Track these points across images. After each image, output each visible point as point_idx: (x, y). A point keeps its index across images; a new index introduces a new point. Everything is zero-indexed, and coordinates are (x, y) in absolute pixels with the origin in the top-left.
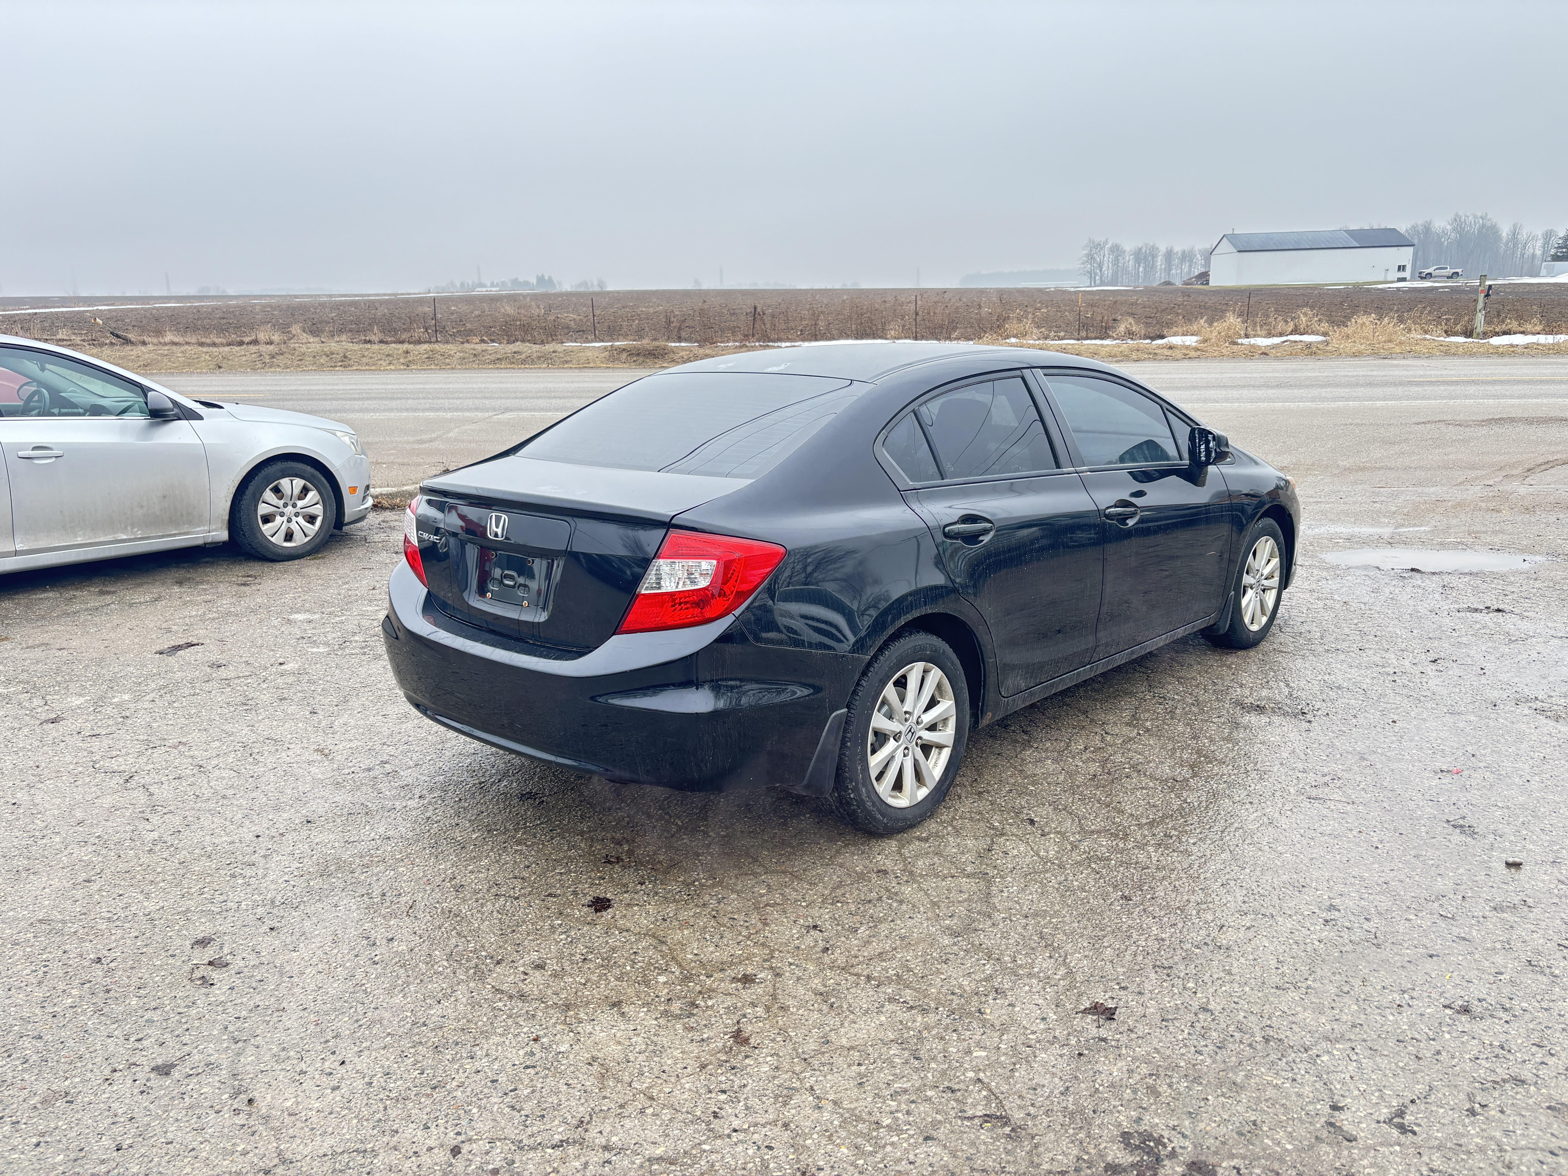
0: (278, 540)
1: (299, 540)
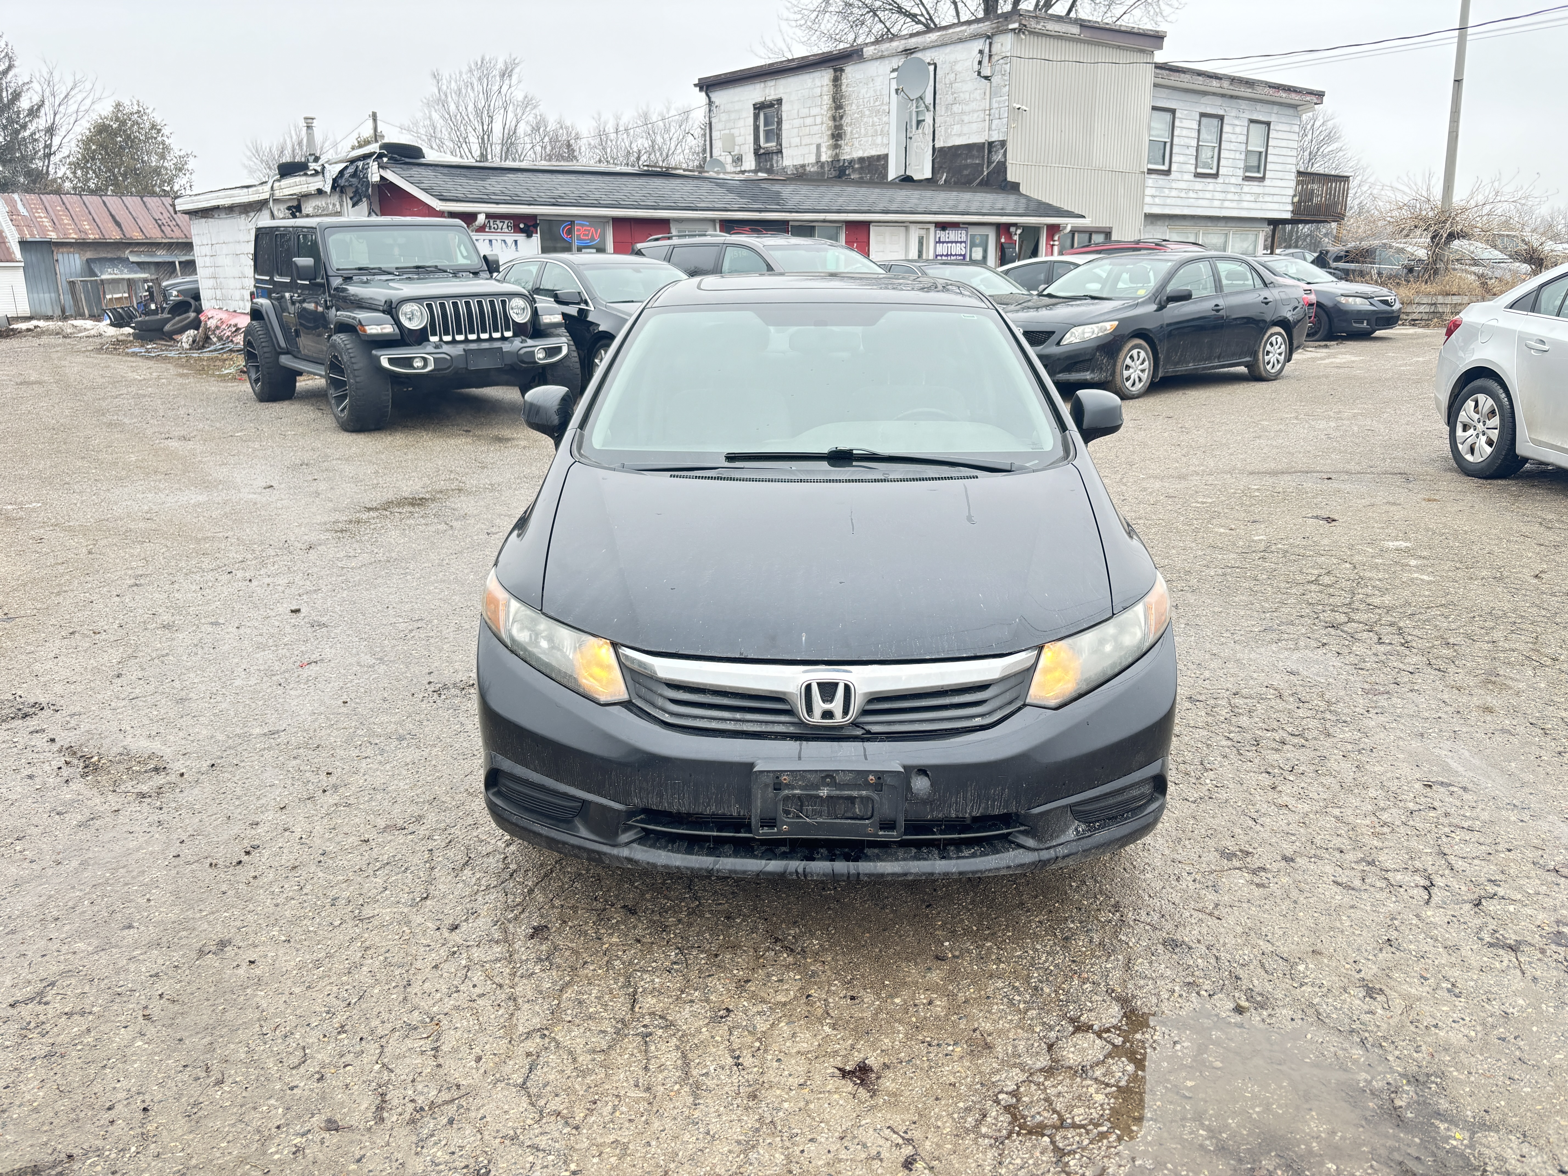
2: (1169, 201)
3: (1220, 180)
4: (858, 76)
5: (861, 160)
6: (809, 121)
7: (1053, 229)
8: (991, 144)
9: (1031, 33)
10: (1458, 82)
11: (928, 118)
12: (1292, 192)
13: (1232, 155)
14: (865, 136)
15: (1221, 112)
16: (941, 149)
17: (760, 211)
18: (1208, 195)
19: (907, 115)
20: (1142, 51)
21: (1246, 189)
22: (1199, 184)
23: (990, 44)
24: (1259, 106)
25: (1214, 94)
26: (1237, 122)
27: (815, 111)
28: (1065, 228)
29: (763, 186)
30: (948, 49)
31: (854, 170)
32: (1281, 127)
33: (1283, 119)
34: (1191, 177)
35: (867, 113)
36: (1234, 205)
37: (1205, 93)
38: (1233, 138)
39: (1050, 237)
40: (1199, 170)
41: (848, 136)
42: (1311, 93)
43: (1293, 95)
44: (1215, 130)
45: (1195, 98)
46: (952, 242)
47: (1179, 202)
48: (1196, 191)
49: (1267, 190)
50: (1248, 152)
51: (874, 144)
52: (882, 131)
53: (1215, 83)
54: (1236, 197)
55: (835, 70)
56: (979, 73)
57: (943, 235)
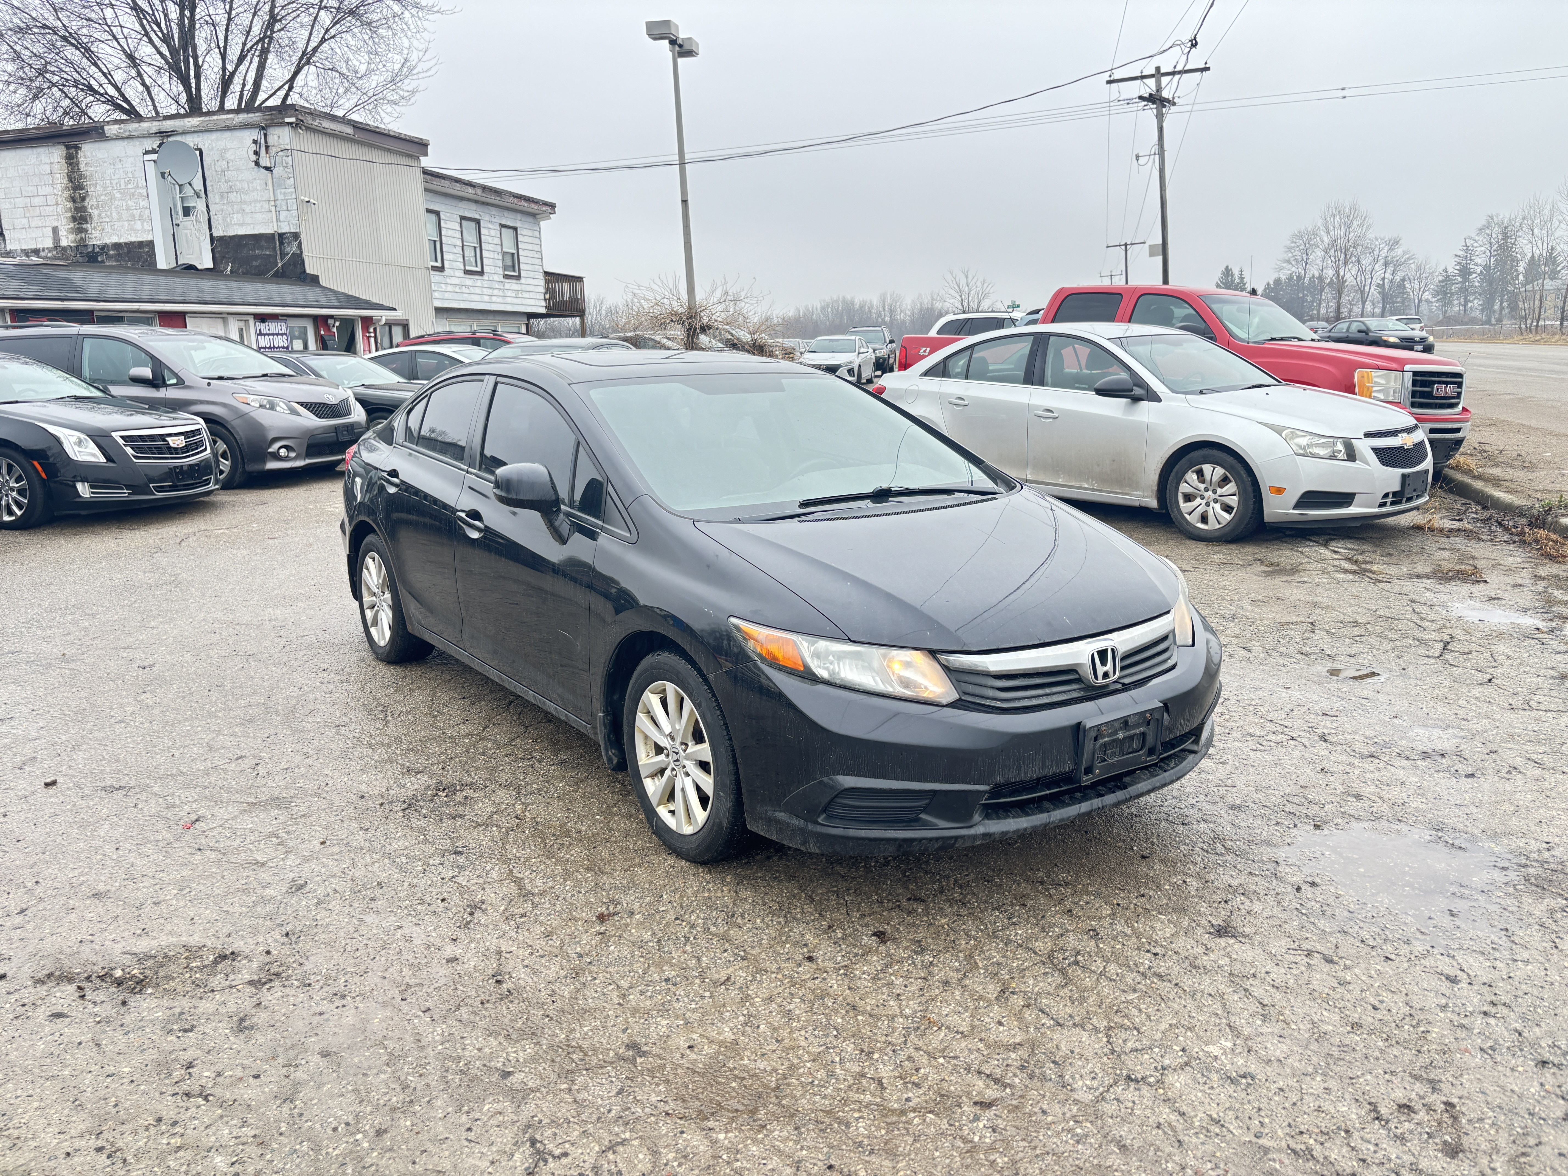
0: (1193, 519)
1: (1212, 525)
2: (447, 295)
3: (486, 277)
4: (100, 155)
5: (117, 246)
6: (37, 201)
7: (367, 322)
8: (281, 236)
9: (308, 128)
10: (685, 202)
11: (200, 205)
12: (543, 291)
13: (491, 255)
14: (119, 220)
15: (477, 217)
16: (221, 238)
17: (62, 300)
18: (478, 291)
19: (170, 200)
20: (410, 156)
21: (507, 286)
22: (469, 280)
23: (265, 135)
24: (506, 213)
25: (469, 200)
26: (491, 226)
27: (48, 190)
28: (380, 320)
29: (45, 271)
30: (214, 136)
31: (109, 257)
32: (525, 232)
33: (526, 226)
34: (461, 274)
35: (118, 195)
36: (500, 300)
37: (461, 199)
38: (490, 240)
39: (366, 329)
40: (468, 268)
41: (95, 219)
42: (546, 204)
43: (533, 205)
44: (474, 232)
45: (454, 202)
46: (273, 334)
47: (456, 296)
48: (468, 287)
49: (524, 287)
50: (504, 254)
51: (132, 229)
52: (140, 216)
53: (470, 190)
54: (501, 293)
55: (68, 147)
56: (257, 163)
57: (263, 327)
